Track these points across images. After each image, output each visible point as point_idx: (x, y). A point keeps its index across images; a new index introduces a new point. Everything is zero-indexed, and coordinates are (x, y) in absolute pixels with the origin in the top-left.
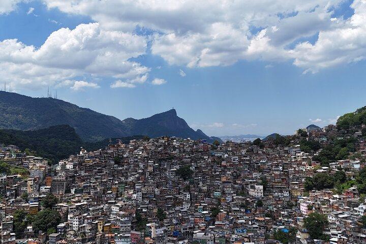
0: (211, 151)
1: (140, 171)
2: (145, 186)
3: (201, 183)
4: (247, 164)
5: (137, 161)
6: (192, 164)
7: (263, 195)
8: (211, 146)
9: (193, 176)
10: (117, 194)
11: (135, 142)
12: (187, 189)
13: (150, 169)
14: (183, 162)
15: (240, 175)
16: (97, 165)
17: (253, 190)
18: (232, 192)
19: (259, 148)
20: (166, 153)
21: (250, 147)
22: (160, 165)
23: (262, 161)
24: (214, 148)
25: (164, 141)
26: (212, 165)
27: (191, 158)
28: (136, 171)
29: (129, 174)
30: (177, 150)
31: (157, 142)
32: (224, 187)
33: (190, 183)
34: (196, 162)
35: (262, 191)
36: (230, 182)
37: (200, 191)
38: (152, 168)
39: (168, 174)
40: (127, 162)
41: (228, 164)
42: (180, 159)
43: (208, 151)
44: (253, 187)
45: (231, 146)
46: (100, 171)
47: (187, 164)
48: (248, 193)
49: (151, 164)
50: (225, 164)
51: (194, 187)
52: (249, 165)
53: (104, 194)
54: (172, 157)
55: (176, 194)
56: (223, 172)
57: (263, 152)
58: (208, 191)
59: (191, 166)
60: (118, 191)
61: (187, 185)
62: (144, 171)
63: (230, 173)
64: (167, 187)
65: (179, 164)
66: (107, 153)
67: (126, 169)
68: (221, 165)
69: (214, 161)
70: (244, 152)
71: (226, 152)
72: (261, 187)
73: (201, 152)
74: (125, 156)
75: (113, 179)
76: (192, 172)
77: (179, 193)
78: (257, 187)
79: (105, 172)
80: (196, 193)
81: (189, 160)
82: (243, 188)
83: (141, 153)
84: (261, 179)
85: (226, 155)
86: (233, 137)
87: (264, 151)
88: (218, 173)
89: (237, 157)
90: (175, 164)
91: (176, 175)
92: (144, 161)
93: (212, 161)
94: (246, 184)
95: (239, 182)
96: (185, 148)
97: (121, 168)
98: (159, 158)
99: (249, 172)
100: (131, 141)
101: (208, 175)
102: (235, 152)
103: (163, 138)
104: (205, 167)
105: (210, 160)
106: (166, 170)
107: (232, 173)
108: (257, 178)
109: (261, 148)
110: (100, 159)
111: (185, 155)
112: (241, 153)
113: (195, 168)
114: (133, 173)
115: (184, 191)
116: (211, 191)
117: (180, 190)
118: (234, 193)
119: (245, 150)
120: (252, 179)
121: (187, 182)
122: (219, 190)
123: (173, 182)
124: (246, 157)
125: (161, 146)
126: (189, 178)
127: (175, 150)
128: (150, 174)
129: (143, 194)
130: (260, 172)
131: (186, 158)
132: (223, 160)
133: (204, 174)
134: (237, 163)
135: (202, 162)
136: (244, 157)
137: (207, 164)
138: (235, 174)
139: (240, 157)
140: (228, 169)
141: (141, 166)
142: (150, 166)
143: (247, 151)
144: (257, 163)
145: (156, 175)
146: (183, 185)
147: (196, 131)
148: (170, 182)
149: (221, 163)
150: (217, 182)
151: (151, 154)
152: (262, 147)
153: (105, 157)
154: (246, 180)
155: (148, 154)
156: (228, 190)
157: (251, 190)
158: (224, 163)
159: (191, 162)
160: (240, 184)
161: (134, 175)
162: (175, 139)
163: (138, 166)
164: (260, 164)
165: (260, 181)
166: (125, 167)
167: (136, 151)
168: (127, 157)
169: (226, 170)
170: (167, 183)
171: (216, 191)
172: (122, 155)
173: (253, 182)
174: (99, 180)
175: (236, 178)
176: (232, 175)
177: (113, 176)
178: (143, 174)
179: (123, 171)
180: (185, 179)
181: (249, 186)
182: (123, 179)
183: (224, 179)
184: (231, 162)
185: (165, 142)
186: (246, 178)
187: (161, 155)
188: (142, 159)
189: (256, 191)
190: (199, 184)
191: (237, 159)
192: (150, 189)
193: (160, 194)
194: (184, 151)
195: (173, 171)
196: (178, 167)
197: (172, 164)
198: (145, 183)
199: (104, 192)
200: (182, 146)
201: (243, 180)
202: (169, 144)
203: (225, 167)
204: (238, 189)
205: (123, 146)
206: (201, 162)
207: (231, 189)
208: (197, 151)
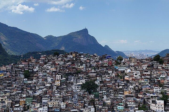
0: (115, 67)
1: (48, 85)
2: (51, 100)
3: (105, 97)
4: (148, 78)
5: (45, 76)
6: (98, 78)
7: (163, 109)
8: (116, 61)
9: (98, 89)
10: (24, 107)
11: (45, 57)
12: (92, 102)
13: (58, 83)
14: (89, 76)
15: (142, 89)
16: (8, 78)
17: (154, 105)
18: (134, 106)
19: (158, 64)
20: (74, 68)
21: (150, 63)
22: (67, 79)
23: (161, 76)
24: (118, 63)
25: (72, 57)
26: (116, 79)
27: (96, 72)
28: (45, 85)
29: (37, 88)
30: (84, 65)
31: (66, 57)
32: (126, 101)
33: (95, 96)
34: (101, 76)
35: (163, 106)
36: (133, 96)
37: (104, 104)
38: (59, 82)
39: (74, 88)
40: (36, 76)
41: (131, 78)
42: (86, 73)
43: (112, 65)
44: (154, 102)
45: (133, 61)
46: (10, 85)
47: (93, 79)
48: (149, 107)
49: (58, 78)
50: (128, 79)
51: (99, 100)
52: (150, 79)
53: (11, 107)
54: (78, 72)
55: (81, 108)
56: (126, 86)
57: (163, 68)
58: (111, 104)
59: (96, 80)
60: (25, 105)
61: (92, 98)
62: (51, 85)
63: (132, 87)
64: (72, 101)
65: (85, 78)
66: (18, 68)
67: (35, 83)
68: (124, 79)
69: (118, 76)
70: (145, 67)
71: (129, 67)
72: (162, 102)
73: (105, 67)
74: (35, 70)
75: (21, 93)
76: (97, 86)
77: (84, 107)
78: (158, 101)
79: (14, 85)
80: (100, 107)
81: (95, 74)
82: (144, 102)
83: (49, 68)
84: (162, 93)
85: (129, 70)
86: (133, 52)
87: (164, 66)
88: (121, 87)
89: (139, 72)
90: (81, 78)
91: (82, 89)
92: (52, 75)
93: (116, 76)
94: (147, 99)
95: (141, 96)
96: (91, 63)
97: (30, 82)
98: (67, 72)
99: (150, 87)
100: (42, 56)
101: (112, 89)
102: (137, 67)
103: (71, 54)
104: (109, 81)
105: (114, 75)
106: (72, 84)
107: (134, 87)
108: (157, 93)
109: (160, 64)
110: (11, 73)
111: (91, 70)
112: (143, 68)
113: (100, 82)
114: (41, 87)
115: (89, 105)
116: (115, 105)
117: (85, 103)
118: (136, 107)
119: (146, 65)
120: (153, 93)
121: (92, 96)
122: (122, 104)
123: (79, 96)
124: (147, 72)
125: (69, 61)
126: (94, 91)
127: (82, 65)
128: (57, 88)
129: (48, 108)
130: (160, 87)
131: (92, 72)
132: (126, 75)
133: (108, 87)
134: (139, 78)
135: (107, 76)
136: (145, 72)
137: (111, 79)
138: (137, 88)
139: (141, 72)
140: (130, 83)
141: (49, 80)
142: (58, 80)
143: (148, 67)
144: (157, 78)
145: (63, 89)
146: (88, 98)
147: (104, 46)
148: (76, 96)
149: (124, 77)
150: (120, 96)
151: (59, 69)
152: (161, 62)
153: (16, 71)
154: (148, 94)
155: (57, 68)
156: (131, 104)
157: (152, 104)
158: (126, 78)
159: (96, 76)
160: (142, 98)
161: (42, 89)
162: (83, 54)
163: (46, 80)
164: (159, 79)
165: (161, 96)
166: (34, 81)
167: (45, 66)
168: (37, 71)
169: (129, 84)
170: (73, 97)
171: (119, 105)
172: (32, 69)
173: (154, 96)
174: (8, 94)
175: (138, 92)
176: (134, 89)
177: (22, 90)
178: (51, 87)
179: (32, 85)
180: (90, 93)
181: (151, 101)
182: (31, 92)
183: (126, 93)
184: (133, 76)
185: (74, 57)
186: (147, 92)
187: (69, 69)
188: (50, 73)
189: (157, 105)
190: (103, 98)
191: (139, 74)
192: (56, 103)
193: (66, 107)
194: (90, 66)
195: (79, 85)
196: (84, 81)
197: (79, 78)
198: (52, 96)
199: (12, 105)
200: (88, 61)
201: (145, 94)
202: (76, 60)
203: (128, 81)
204: (139, 103)
205: (34, 61)
206: (105, 77)
207: (133, 103)
208: (102, 66)
